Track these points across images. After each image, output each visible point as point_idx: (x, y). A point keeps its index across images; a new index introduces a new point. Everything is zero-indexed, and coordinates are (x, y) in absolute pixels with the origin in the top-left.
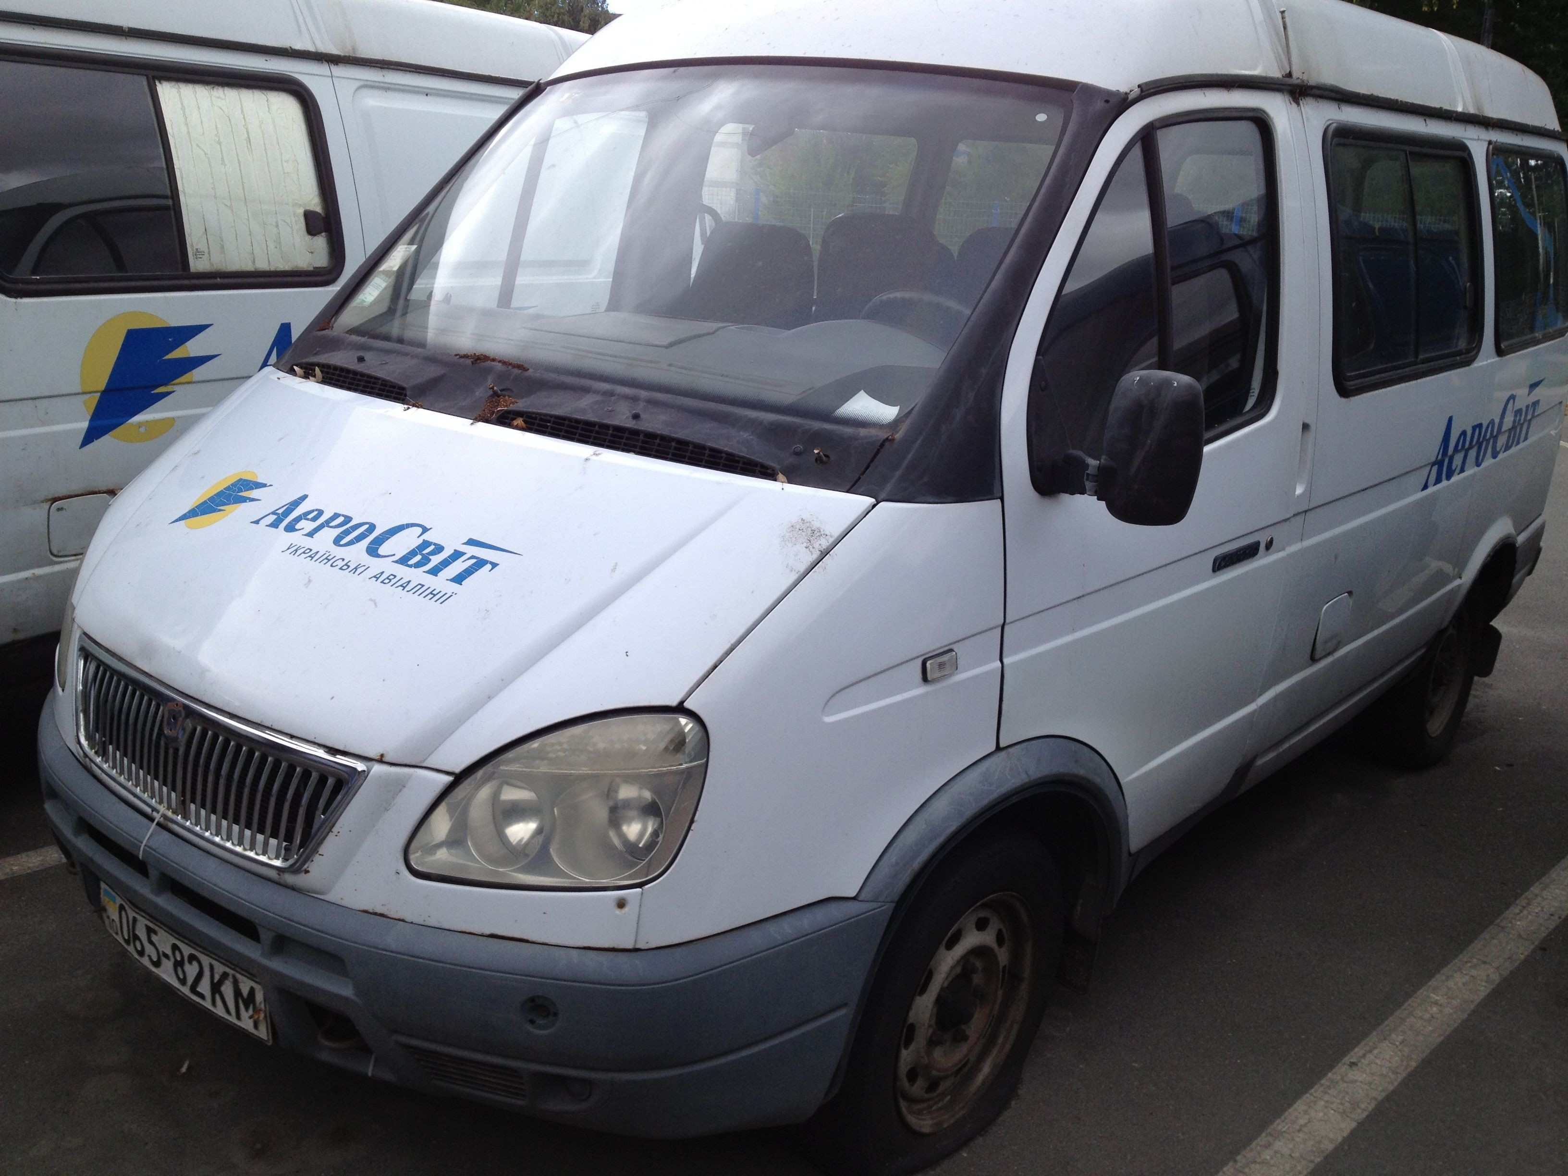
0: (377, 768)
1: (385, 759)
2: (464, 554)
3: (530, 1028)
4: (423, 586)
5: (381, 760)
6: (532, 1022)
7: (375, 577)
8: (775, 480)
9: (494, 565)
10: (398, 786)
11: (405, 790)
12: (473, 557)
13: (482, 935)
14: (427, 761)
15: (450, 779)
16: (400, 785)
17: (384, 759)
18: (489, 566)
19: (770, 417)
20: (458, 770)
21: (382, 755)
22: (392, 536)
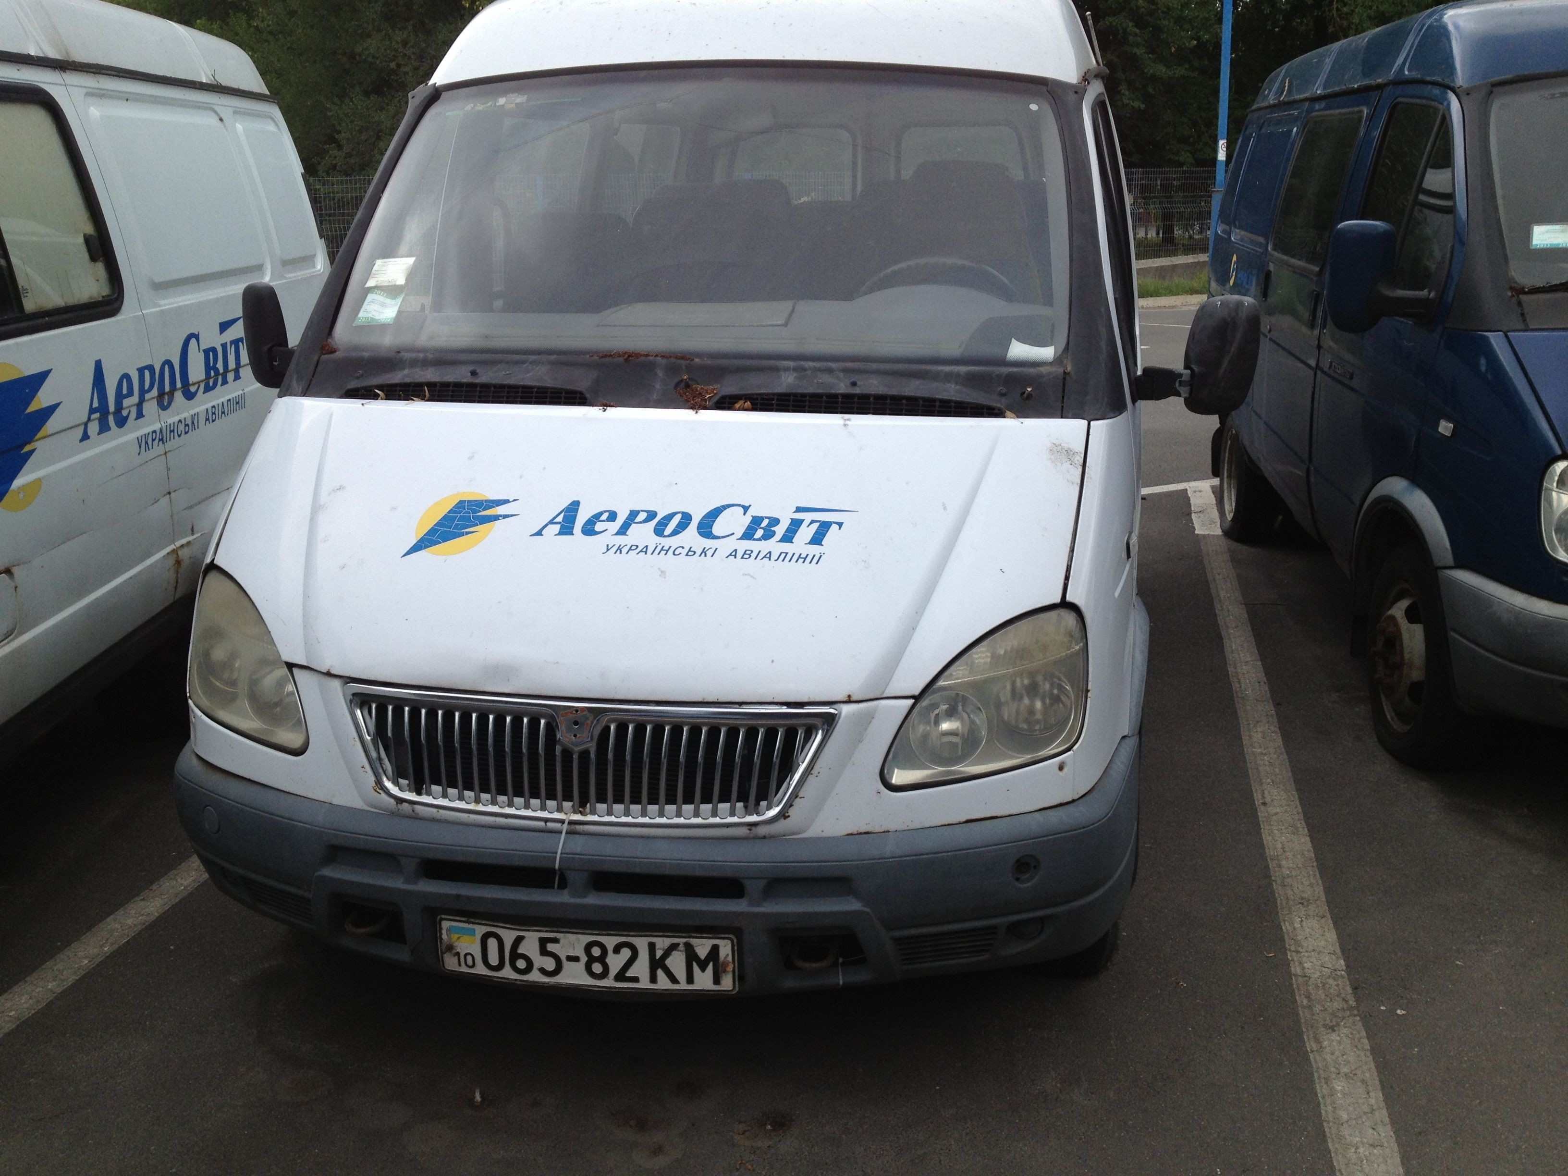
0: (846, 709)
1: (854, 698)
2: (802, 521)
3: (1017, 884)
4: (787, 554)
5: (849, 701)
6: (1017, 879)
7: (731, 555)
8: (1004, 417)
9: (840, 525)
10: (867, 719)
11: (874, 721)
12: (812, 522)
13: (960, 823)
14: (887, 691)
15: (912, 701)
16: (870, 717)
17: (852, 699)
18: (835, 527)
19: (963, 369)
20: (917, 692)
21: (849, 696)
22: (716, 518)
